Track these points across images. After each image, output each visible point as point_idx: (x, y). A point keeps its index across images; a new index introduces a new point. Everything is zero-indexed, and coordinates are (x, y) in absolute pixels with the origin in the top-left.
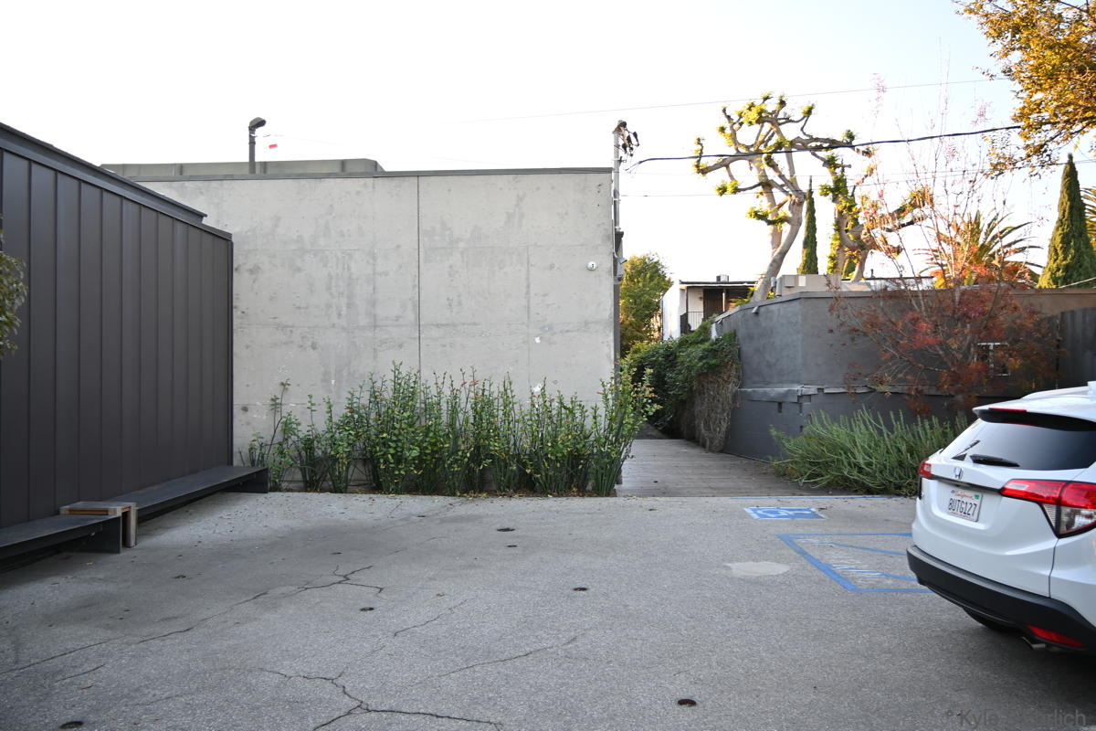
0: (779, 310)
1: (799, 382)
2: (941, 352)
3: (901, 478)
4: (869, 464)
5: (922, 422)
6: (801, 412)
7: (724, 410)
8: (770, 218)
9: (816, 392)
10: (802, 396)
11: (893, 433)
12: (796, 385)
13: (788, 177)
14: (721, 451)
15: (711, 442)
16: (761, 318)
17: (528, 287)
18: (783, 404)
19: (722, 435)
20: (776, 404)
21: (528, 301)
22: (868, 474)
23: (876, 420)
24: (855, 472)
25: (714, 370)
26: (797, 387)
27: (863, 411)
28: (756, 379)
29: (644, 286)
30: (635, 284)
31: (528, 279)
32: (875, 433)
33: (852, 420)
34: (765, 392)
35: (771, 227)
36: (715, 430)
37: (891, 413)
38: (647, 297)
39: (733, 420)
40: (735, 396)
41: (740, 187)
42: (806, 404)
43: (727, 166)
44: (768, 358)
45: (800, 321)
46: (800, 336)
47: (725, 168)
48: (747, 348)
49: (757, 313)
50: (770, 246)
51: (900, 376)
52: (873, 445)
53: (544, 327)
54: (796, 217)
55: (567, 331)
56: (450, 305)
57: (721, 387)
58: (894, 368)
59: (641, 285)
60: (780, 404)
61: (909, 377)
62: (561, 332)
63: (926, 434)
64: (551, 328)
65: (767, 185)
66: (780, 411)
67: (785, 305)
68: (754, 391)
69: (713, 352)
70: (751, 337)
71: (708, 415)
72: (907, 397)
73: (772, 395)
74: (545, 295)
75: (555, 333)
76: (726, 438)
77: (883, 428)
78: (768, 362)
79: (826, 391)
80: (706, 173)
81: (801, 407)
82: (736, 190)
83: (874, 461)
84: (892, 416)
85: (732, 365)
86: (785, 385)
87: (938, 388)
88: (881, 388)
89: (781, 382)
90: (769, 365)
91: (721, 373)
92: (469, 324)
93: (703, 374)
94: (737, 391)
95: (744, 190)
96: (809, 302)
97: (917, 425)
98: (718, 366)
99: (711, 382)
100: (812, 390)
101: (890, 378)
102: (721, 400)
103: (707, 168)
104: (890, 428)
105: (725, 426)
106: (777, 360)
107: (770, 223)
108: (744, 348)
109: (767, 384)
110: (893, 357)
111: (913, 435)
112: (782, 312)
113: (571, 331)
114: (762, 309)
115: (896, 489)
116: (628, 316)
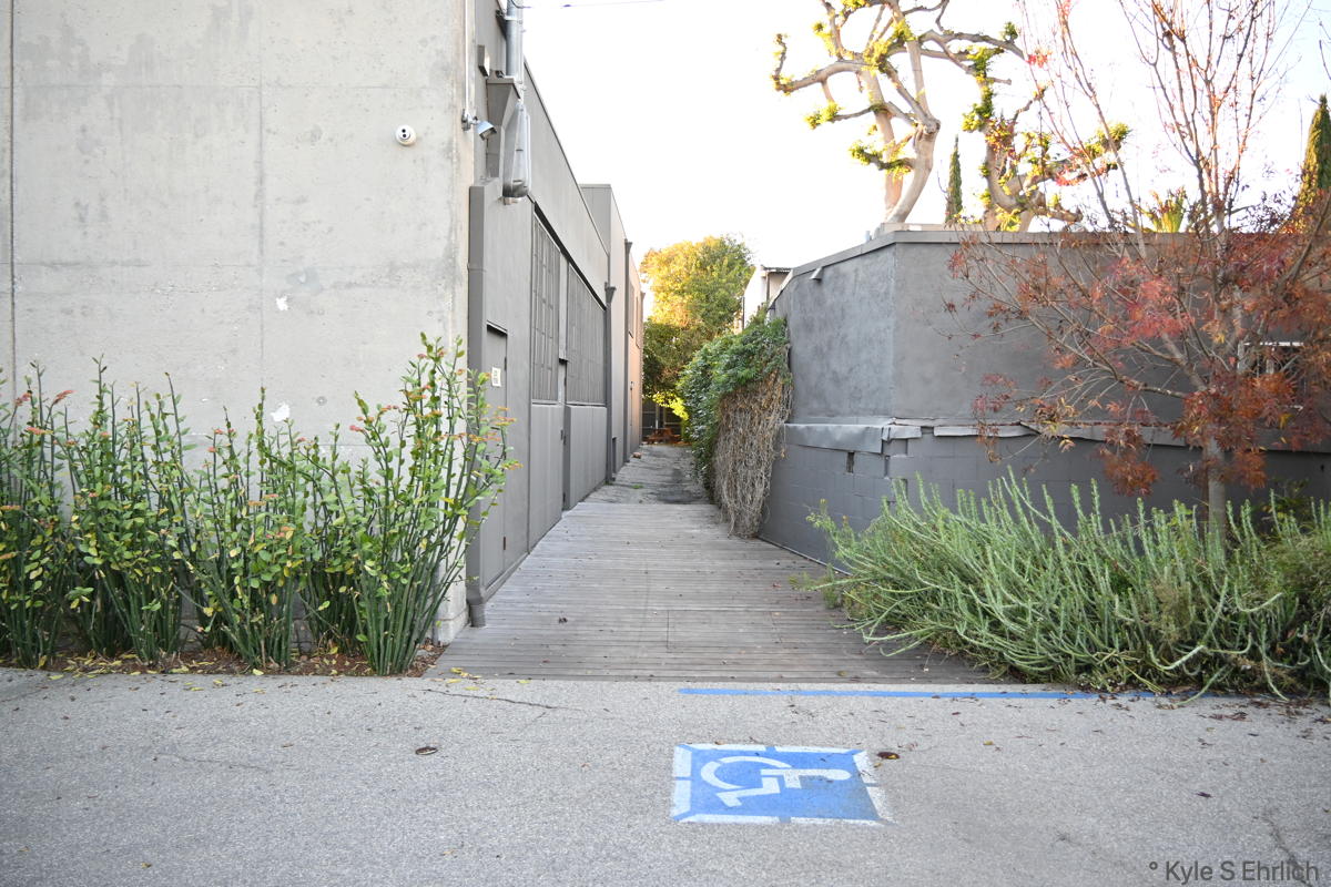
0: (856, 271)
1: (886, 414)
2: (1178, 356)
3: (1092, 647)
4: (1017, 614)
5: (1149, 516)
6: (886, 474)
7: (759, 462)
8: (885, 160)
9: (919, 435)
10: (890, 441)
11: (1075, 534)
12: (881, 419)
13: (914, 94)
14: (756, 536)
15: (737, 519)
16: (826, 289)
17: (261, 180)
18: (855, 455)
19: (756, 507)
20: (846, 455)
21: (261, 215)
22: (1014, 637)
23: (1040, 504)
24: (984, 631)
25: (743, 389)
26: (882, 423)
27: (1009, 481)
28: (815, 405)
29: (720, 276)
30: (707, 274)
31: (259, 163)
32: (1035, 535)
33: (984, 502)
34: (827, 430)
35: (885, 171)
36: (744, 498)
37: (1074, 489)
38: (723, 292)
39: (774, 479)
40: (778, 437)
41: (839, 113)
42: (897, 457)
43: (823, 82)
44: (835, 365)
45: (892, 290)
46: (892, 321)
47: (820, 84)
48: (802, 348)
49: (819, 280)
50: (882, 204)
51: (1093, 403)
52: (1028, 563)
53: (295, 275)
54: (923, 158)
55: (349, 285)
56: (82, 219)
57: (756, 419)
58: (1079, 386)
59: (715, 274)
60: (851, 455)
61: (1112, 407)
62: (334, 286)
63: (1156, 542)
64: (311, 275)
65: (882, 110)
66: (850, 469)
67: (867, 261)
68: (808, 428)
69: (746, 356)
70: (808, 327)
71: (734, 470)
72: (1107, 452)
73: (838, 437)
74: (301, 201)
75: (322, 289)
76: (763, 511)
77: (1055, 523)
78: (834, 372)
79: (936, 433)
80: (792, 91)
81: (887, 462)
82: (834, 117)
83: (1029, 605)
84: (1076, 498)
85: (776, 380)
86: (861, 418)
87: (1177, 433)
88: (1052, 430)
89: (857, 414)
90: (837, 380)
91: (756, 393)
92: (123, 265)
93: (729, 394)
94: (781, 428)
95: (846, 117)
96: (914, 250)
97: (1135, 522)
98: (749, 381)
99: (741, 410)
100: (911, 430)
101: (1072, 408)
102: (755, 442)
103: (792, 84)
104: (1069, 521)
105: (762, 490)
106: (851, 370)
107: (883, 166)
108: (798, 349)
109: (832, 414)
110: (1078, 361)
111: (1124, 542)
112: (861, 275)
113: (360, 285)
114: (829, 272)
115: (1079, 671)
116: (695, 318)
